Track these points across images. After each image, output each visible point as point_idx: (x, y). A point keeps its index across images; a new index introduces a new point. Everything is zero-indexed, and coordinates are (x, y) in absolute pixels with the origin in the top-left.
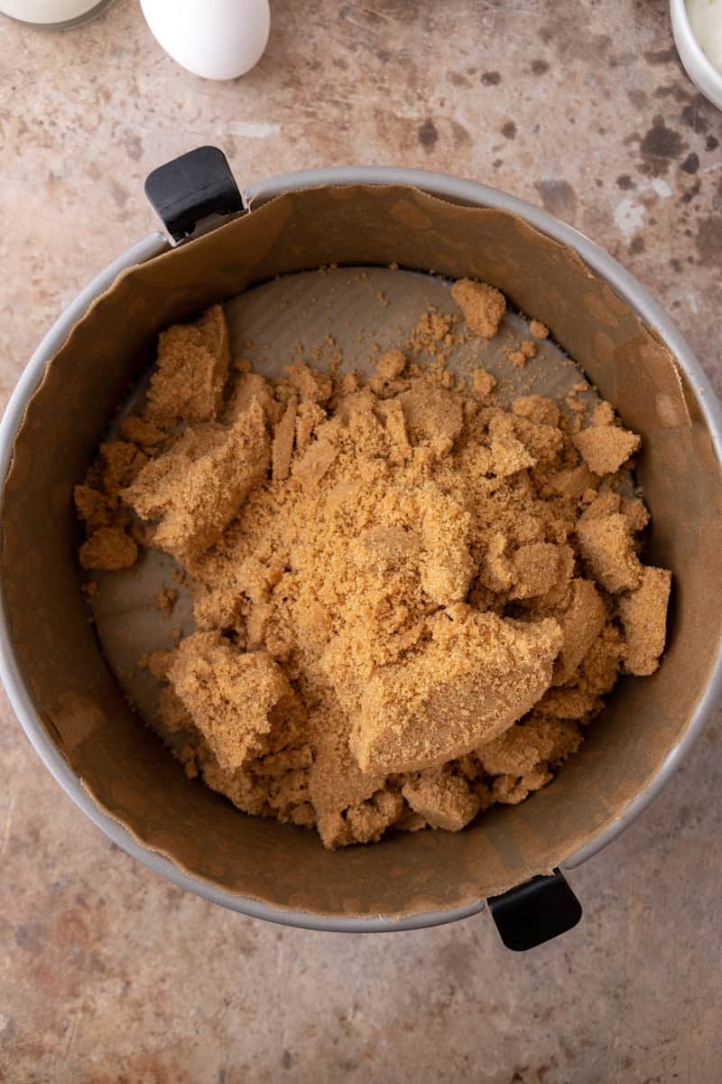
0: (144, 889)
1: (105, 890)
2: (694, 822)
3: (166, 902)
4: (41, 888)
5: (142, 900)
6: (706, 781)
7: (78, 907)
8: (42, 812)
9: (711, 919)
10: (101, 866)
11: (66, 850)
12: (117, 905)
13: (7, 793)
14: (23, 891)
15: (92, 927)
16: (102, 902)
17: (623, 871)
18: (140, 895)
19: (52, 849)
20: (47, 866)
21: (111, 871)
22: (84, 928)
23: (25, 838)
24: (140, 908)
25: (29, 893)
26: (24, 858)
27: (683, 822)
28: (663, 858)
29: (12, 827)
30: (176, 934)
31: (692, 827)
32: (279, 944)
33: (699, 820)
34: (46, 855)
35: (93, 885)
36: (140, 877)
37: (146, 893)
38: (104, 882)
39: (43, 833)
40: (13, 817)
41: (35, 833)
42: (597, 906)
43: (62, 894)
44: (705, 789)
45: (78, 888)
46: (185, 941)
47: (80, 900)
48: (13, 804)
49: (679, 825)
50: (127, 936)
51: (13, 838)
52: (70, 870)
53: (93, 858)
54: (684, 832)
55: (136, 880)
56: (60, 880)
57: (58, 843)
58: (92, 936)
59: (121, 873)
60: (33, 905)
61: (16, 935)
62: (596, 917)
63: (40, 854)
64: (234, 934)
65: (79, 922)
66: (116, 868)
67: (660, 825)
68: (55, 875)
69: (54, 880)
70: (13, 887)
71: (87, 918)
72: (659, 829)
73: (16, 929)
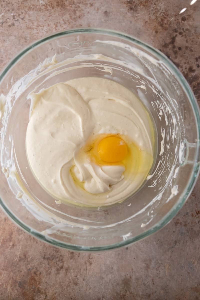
0: (51, 269)
1: (41, 270)
2: (178, 244)
3: (56, 272)
4: (26, 270)
5: (50, 272)
6: (180, 234)
7: (34, 275)
8: (27, 250)
9: (185, 268)
10: (41, 263)
11: (32, 259)
12: (44, 274)
13: (19, 246)
14: (21, 271)
15: (37, 280)
16: (40, 273)
17: (163, 257)
18: (50, 271)
19: (29, 260)
20: (28, 264)
21: (43, 264)
22: (36, 281)
23: (23, 257)
24: (50, 274)
25: (22, 272)
26: (22, 262)
27: (176, 244)
28: (172, 253)
29: (20, 255)
30: (58, 281)
31: (178, 245)
32: (84, 282)
33: (179, 243)
34: (27, 261)
35: (38, 269)
36: (50, 266)
37: (51, 270)
38: (41, 268)
39: (27, 256)
40: (20, 252)
41: (25, 256)
42: (158, 266)
43: (31, 272)
44: (180, 236)
45: (35, 270)
46: (61, 282)
47: (35, 273)
48: (20, 248)
49: (175, 245)
50: (46, 282)
51: (20, 257)
52: (33, 265)
53: (39, 261)
54: (176, 246)
55: (49, 266)
56: (30, 268)
57: (31, 258)
58: (38, 283)
59: (46, 265)
60: (23, 275)
61: (18, 284)
62: (158, 269)
63: (26, 261)
64: (73, 280)
65: (35, 279)
66: (44, 264)
67: (170, 245)
68: (29, 267)
69: (29, 268)
70: (19, 270)
71: (36, 278)
72: (170, 246)
73: (19, 282)
